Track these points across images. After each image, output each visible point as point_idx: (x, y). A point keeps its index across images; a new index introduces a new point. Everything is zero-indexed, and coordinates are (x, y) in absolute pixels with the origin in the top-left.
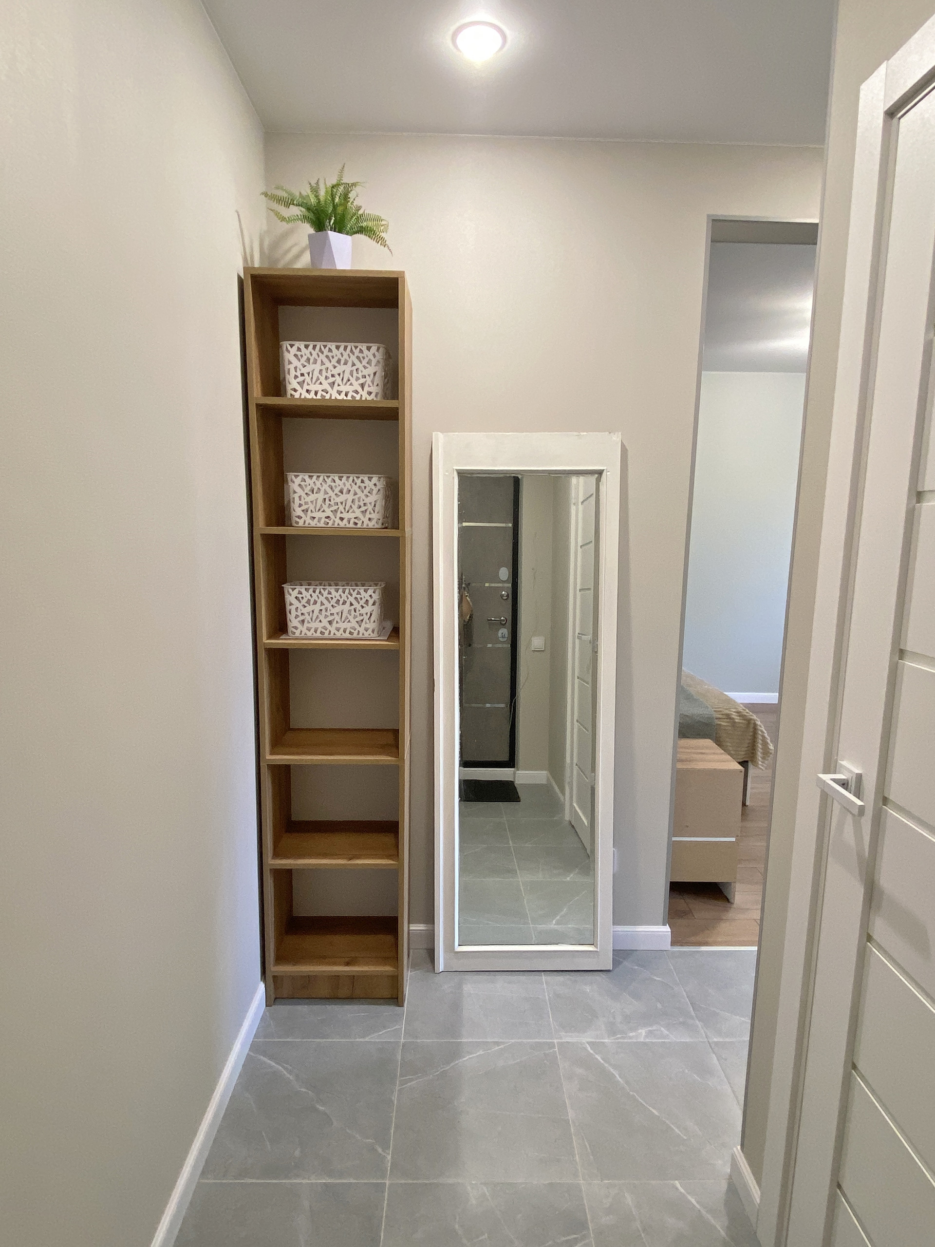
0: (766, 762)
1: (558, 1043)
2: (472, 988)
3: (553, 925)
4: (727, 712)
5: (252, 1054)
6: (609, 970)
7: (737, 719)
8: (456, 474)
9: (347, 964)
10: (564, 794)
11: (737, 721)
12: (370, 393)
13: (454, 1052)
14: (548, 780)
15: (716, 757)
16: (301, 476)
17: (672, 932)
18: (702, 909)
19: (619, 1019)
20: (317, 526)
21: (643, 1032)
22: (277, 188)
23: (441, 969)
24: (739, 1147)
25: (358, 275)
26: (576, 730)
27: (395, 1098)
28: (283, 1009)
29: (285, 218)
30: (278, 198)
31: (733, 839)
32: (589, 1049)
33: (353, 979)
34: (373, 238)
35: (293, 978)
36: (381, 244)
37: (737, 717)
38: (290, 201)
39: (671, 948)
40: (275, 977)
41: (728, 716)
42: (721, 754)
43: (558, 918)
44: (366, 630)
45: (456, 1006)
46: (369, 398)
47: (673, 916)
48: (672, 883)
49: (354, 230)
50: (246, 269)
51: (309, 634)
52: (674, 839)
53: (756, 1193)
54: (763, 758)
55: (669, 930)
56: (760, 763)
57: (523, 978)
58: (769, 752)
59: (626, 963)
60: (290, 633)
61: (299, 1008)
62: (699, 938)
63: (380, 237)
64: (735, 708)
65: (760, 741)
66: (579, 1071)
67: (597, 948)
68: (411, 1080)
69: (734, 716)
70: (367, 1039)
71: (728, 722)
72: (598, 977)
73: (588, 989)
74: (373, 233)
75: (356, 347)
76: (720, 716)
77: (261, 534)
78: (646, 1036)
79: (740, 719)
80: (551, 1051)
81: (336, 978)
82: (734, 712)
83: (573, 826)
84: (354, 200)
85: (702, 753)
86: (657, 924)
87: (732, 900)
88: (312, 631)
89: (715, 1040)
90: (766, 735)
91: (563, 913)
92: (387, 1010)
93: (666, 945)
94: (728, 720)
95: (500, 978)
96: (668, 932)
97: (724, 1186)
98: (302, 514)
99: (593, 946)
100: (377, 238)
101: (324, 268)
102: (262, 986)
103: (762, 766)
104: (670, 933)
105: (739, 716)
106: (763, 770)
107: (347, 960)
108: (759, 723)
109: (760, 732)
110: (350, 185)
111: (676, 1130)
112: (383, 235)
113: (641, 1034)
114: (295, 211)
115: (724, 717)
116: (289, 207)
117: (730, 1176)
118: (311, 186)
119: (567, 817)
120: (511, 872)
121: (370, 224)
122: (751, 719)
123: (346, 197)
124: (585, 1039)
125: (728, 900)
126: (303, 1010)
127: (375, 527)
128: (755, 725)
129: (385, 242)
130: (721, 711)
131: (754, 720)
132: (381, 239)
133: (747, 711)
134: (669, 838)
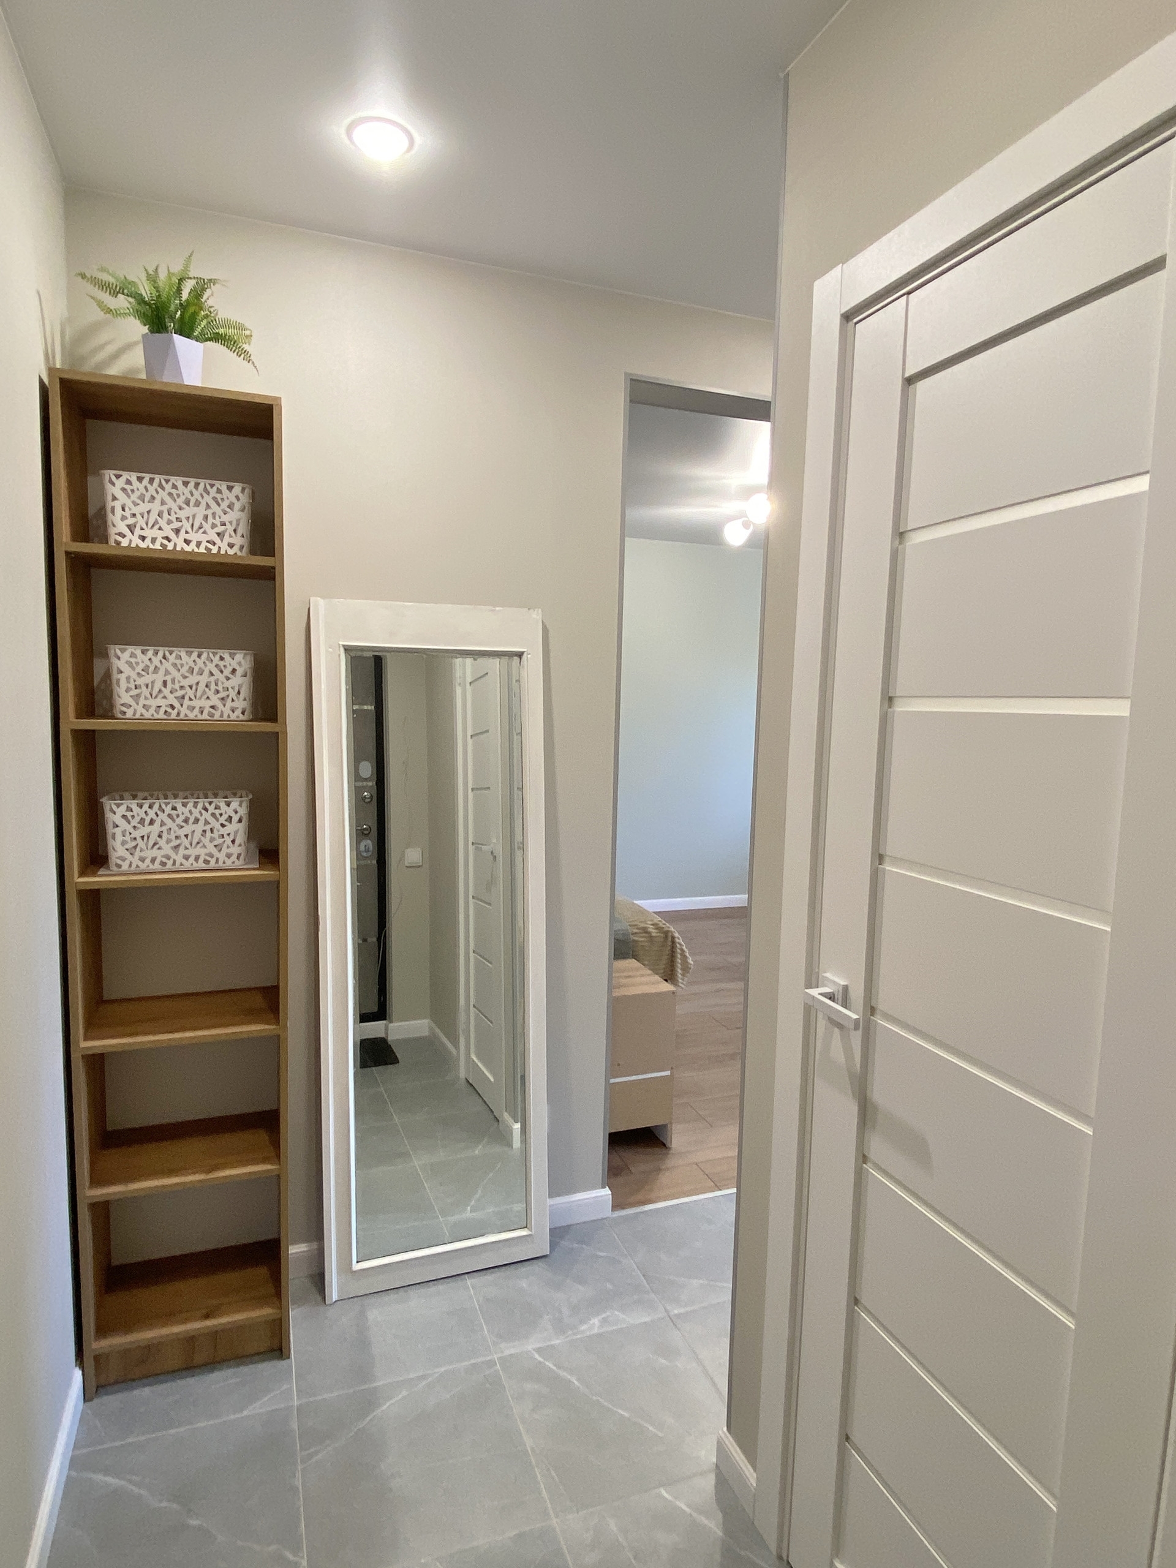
0: (686, 979)
1: (500, 1359)
2: (377, 1314)
3: (468, 1214)
4: (642, 925)
5: (74, 1474)
6: (547, 1255)
7: (654, 932)
8: (342, 650)
9: (207, 1317)
10: (456, 1045)
11: (653, 935)
12: (231, 546)
13: (368, 1402)
14: (431, 1029)
15: (644, 979)
16: (131, 649)
17: (612, 1194)
18: (639, 1161)
19: (566, 1311)
20: (153, 718)
21: (595, 1321)
22: (103, 270)
23: (335, 1297)
24: (725, 1429)
25: (216, 395)
26: (472, 964)
27: (299, 1482)
28: (112, 1401)
29: (111, 310)
30: (102, 283)
31: (668, 1073)
32: (537, 1356)
33: (214, 1335)
34: (233, 350)
35: (125, 1353)
36: (244, 359)
37: (654, 931)
38: (118, 288)
39: (612, 1214)
40: (97, 1358)
41: (645, 930)
42: (649, 975)
43: (473, 1203)
44: (229, 856)
45: (362, 1342)
46: (231, 552)
47: (614, 1174)
48: (611, 1135)
49: (206, 336)
50: (51, 371)
51: (143, 866)
52: (612, 1081)
53: (751, 1475)
54: (683, 975)
55: (610, 1192)
56: (680, 981)
57: (441, 1287)
58: (688, 967)
59: (565, 1243)
60: (114, 868)
61: (136, 1392)
62: (639, 1197)
63: (242, 349)
64: (652, 920)
65: (679, 956)
66: (529, 1386)
67: (532, 1231)
68: (316, 1453)
69: (651, 929)
70: (245, 1413)
71: (645, 937)
72: (537, 1267)
73: (524, 1284)
74: (232, 343)
75: (212, 486)
76: (635, 931)
77: (72, 731)
78: (601, 1326)
79: (657, 933)
80: (492, 1370)
81: (191, 1340)
82: (652, 925)
83: (471, 1085)
84: (208, 299)
85: (629, 977)
86: (593, 1188)
87: (668, 1145)
88: (148, 861)
89: (676, 1312)
90: (684, 948)
91: (477, 1196)
92: (268, 1368)
93: (607, 1211)
94: (644, 935)
95: (413, 1293)
96: (607, 1195)
97: (710, 1481)
98: (131, 702)
99: (526, 1229)
100: (239, 351)
101: (166, 380)
102: (78, 1374)
103: (682, 983)
104: (611, 1196)
105: (657, 929)
106: (682, 988)
107: (204, 1311)
108: (677, 935)
109: (678, 945)
110: (206, 281)
111: (651, 1428)
112: (246, 347)
113: (594, 1325)
114: (122, 302)
115: (640, 931)
116: (116, 297)
117: (717, 1466)
118: (147, 273)
119: (462, 1074)
120: (405, 1155)
121: (230, 332)
122: (668, 931)
123: (197, 294)
124: (531, 1345)
125: (664, 1145)
126: (144, 1394)
127: (240, 719)
128: (673, 938)
129: (250, 357)
130: (636, 925)
131: (672, 932)
132: (245, 352)
133: (664, 922)
134: (607, 1080)
